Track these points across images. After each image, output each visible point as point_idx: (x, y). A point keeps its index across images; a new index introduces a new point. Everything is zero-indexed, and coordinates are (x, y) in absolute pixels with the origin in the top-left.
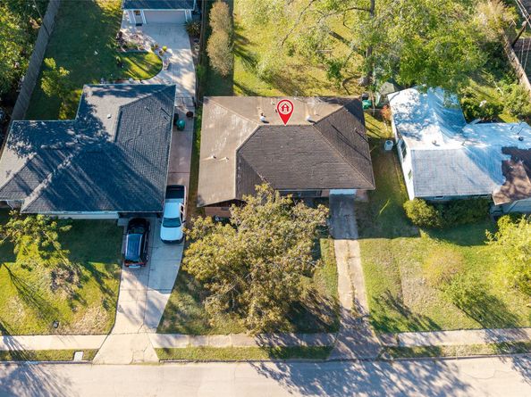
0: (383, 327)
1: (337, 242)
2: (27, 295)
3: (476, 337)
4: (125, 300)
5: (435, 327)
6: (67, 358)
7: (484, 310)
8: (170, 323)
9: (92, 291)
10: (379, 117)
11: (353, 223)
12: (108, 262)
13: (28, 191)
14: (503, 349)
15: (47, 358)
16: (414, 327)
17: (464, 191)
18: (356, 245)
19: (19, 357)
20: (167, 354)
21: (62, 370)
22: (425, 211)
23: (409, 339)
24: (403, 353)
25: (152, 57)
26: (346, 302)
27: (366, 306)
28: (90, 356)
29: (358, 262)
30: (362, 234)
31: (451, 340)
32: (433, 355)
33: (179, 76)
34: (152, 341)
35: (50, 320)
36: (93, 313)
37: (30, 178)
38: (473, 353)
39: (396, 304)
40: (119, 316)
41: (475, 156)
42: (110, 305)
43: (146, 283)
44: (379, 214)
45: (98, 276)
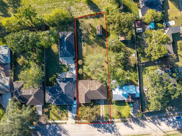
0: (106, 119)
1: (101, 105)
2: (55, 115)
3: (119, 120)
4: (69, 115)
5: (114, 118)
6: (63, 123)
8: (76, 118)
9: (64, 114)
11: (103, 102)
12: (66, 110)
13: (52, 101)
14: (122, 121)
15: (59, 123)
16: (111, 118)
17: (121, 99)
18: (103, 106)
19: (56, 123)
20: (76, 123)
21: (62, 125)
23: (110, 120)
24: (108, 122)
25: (67, 66)
26: (101, 115)
27: (104, 115)
28: (66, 123)
29: (104, 109)
30: (104, 104)
31: (116, 120)
32: (112, 122)
33: (73, 71)
34: (74, 121)
35: (59, 118)
36: (65, 118)
37: (52, 99)
38: (118, 122)
40: (69, 118)
41: (123, 95)
42: (67, 116)
43: (72, 113)
44: (108, 101)
45: (65, 112)
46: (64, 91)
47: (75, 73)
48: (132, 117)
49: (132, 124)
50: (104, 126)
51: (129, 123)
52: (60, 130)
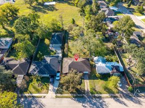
0: (92, 93)
1: (85, 80)
2: (34, 88)
3: (107, 95)
4: (50, 88)
5: (101, 93)
6: (41, 97)
7: (109, 91)
8: (57, 92)
9: (45, 87)
10: (92, 61)
12: (47, 83)
14: (112, 97)
15: (38, 97)
16: (97, 93)
18: (88, 81)
19: (33, 97)
20: (57, 97)
21: (41, 99)
23: (96, 95)
24: (95, 97)
26: (86, 89)
27: (89, 90)
28: (44, 97)
29: (88, 83)
30: (89, 79)
31: (103, 95)
32: (100, 98)
34: (54, 95)
35: (38, 91)
36: (45, 90)
38: (107, 97)
39: (94, 90)
40: (49, 91)
42: (48, 89)
43: (53, 86)
44: (92, 76)
45: (46, 85)
46: (49, 62)
47: (60, 55)
48: (122, 93)
49: (124, 100)
50: (90, 101)
51: (120, 99)
52: (37, 103)
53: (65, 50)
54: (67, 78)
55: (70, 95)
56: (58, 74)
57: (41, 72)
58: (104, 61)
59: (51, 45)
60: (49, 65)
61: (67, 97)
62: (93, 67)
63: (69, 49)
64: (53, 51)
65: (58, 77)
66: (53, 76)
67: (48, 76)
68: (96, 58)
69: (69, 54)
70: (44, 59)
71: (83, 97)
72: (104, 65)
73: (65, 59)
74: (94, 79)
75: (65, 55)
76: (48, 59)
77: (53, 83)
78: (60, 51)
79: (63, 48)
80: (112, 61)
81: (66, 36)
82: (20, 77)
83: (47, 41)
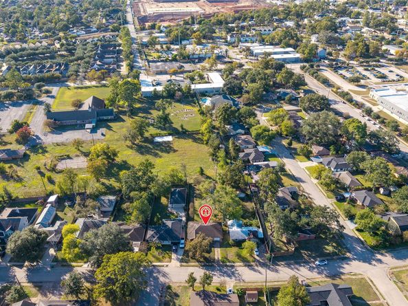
0: (223, 262)
1: (215, 249)
2: (154, 256)
3: (241, 264)
4: (173, 257)
5: (234, 262)
6: (163, 266)
7: (244, 260)
8: (182, 261)
9: (166, 255)
10: (226, 226)
11: (219, 245)
12: (169, 251)
13: (154, 237)
15: (159, 266)
16: (229, 262)
17: (240, 238)
18: (219, 249)
19: (153, 266)
20: (181, 266)
21: (162, 268)
22: (233, 242)
23: (228, 264)
24: (227, 266)
25: (176, 214)
26: (216, 258)
27: (220, 259)
28: (167, 266)
29: (219, 252)
30: (220, 247)
31: (236, 264)
32: (232, 266)
33: (182, 218)
34: (178, 264)
35: (159, 260)
36: (167, 259)
37: (155, 235)
38: (240, 266)
39: (227, 259)
40: (172, 260)
42: (170, 258)
43: (177, 255)
44: (224, 244)
45: (168, 254)
46: (170, 226)
47: (184, 219)
48: (258, 261)
49: (260, 269)
50: (221, 269)
51: (256, 268)
52: (159, 272)
53: (190, 212)
54: (193, 243)
55: (197, 264)
56: (183, 241)
57: (161, 238)
58: (240, 226)
59: (170, 205)
60: (171, 229)
61: (193, 266)
62: (226, 234)
63: (195, 210)
64: (173, 214)
65: (182, 244)
66: (177, 244)
67: (170, 243)
68: (230, 222)
69: (196, 217)
70: (164, 223)
71: (212, 265)
72: (239, 230)
73: (190, 223)
74: (227, 247)
75: (189, 219)
76: (169, 223)
77: (176, 251)
78: (183, 214)
79: (186, 210)
80: (251, 225)
81: (192, 192)
82: (136, 244)
83: (164, 200)
